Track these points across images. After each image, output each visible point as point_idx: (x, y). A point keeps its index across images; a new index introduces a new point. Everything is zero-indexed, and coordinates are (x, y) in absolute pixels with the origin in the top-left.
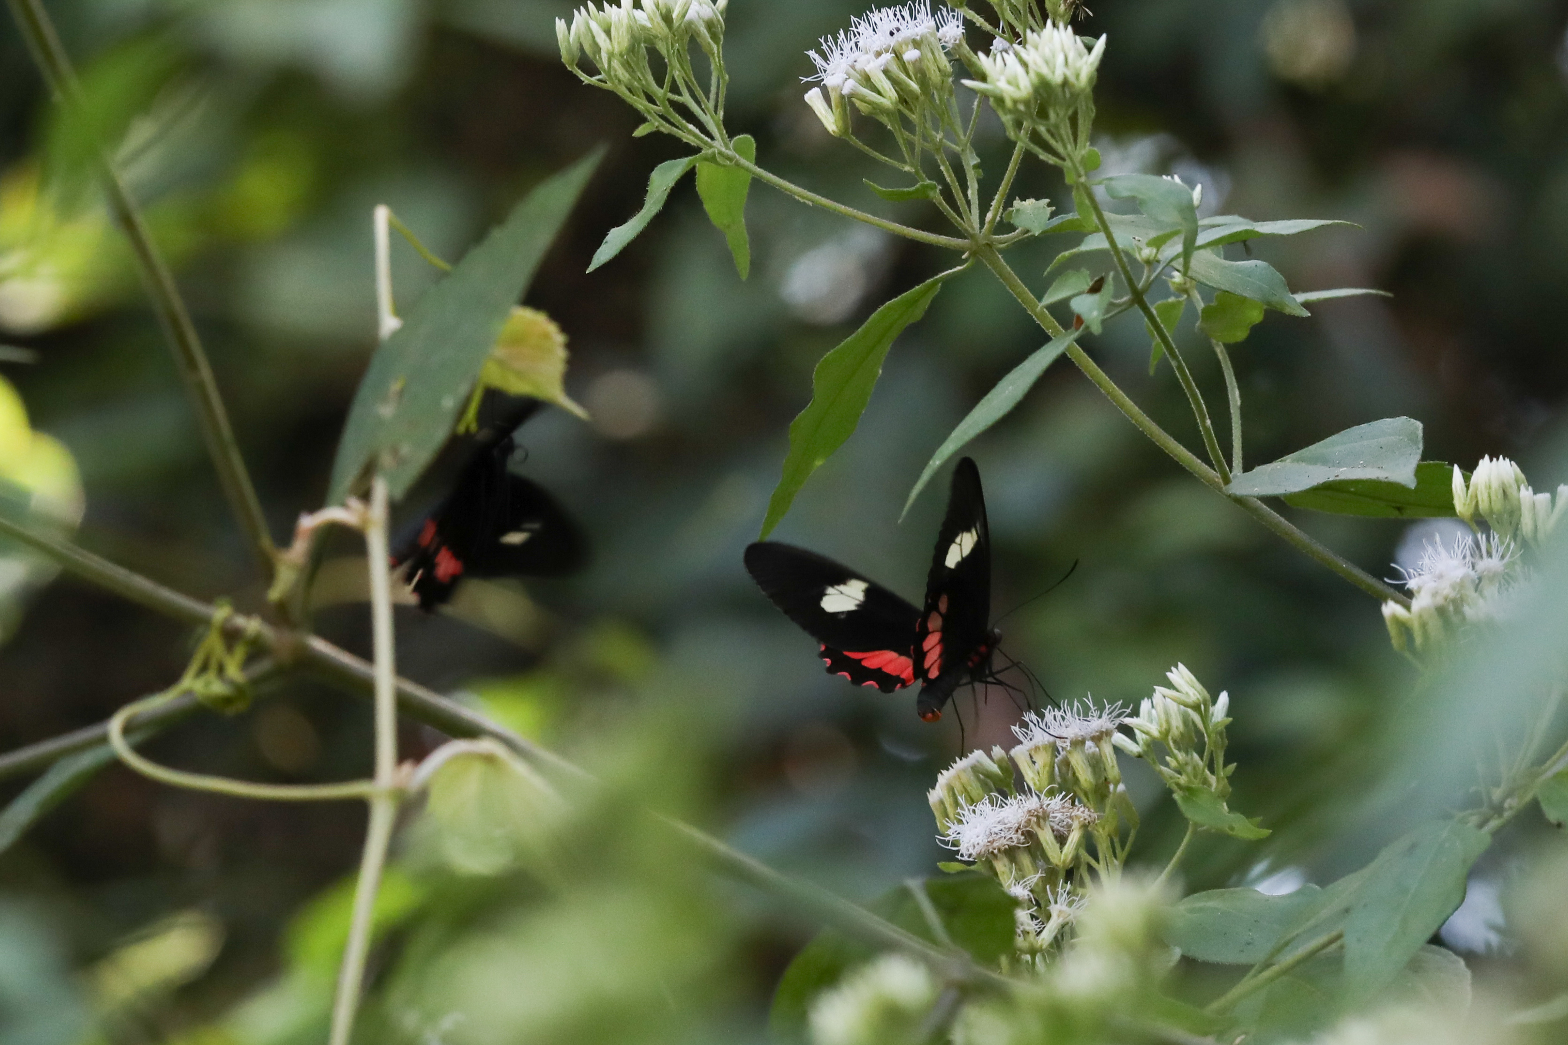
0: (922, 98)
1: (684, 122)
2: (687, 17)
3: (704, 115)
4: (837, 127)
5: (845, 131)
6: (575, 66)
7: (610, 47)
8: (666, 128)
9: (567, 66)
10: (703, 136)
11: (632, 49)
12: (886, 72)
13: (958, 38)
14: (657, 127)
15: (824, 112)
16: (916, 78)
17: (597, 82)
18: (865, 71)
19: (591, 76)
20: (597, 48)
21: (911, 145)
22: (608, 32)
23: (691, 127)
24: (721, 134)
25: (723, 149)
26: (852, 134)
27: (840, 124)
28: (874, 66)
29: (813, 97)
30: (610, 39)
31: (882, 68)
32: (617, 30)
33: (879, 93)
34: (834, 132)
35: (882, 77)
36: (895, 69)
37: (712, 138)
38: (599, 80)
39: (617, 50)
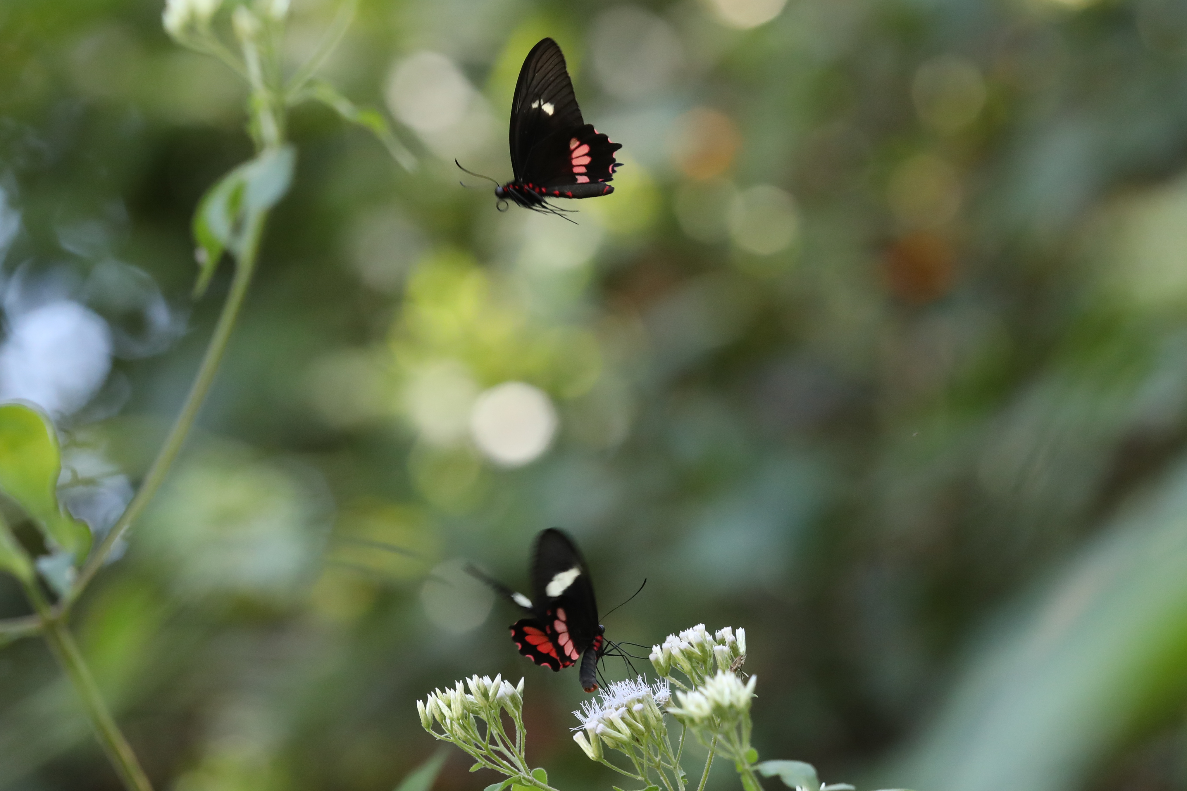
0: (646, 734)
1: (500, 759)
2: (498, 696)
3: (513, 757)
4: (594, 754)
5: (600, 757)
6: (430, 729)
7: (451, 715)
8: (490, 766)
9: (425, 729)
10: (512, 768)
11: (465, 717)
12: (623, 719)
13: (667, 698)
14: (484, 765)
15: (586, 746)
16: (642, 722)
17: (445, 738)
18: (609, 718)
19: (441, 734)
20: (444, 717)
21: (642, 765)
22: (449, 706)
23: (505, 762)
24: (524, 767)
25: (526, 776)
26: (604, 758)
27: (596, 752)
28: (615, 716)
29: (579, 738)
30: (451, 710)
31: (620, 716)
32: (455, 703)
33: (619, 732)
34: (592, 757)
35: (620, 721)
36: (627, 716)
37: (519, 771)
38: (447, 737)
39: (455, 716)
